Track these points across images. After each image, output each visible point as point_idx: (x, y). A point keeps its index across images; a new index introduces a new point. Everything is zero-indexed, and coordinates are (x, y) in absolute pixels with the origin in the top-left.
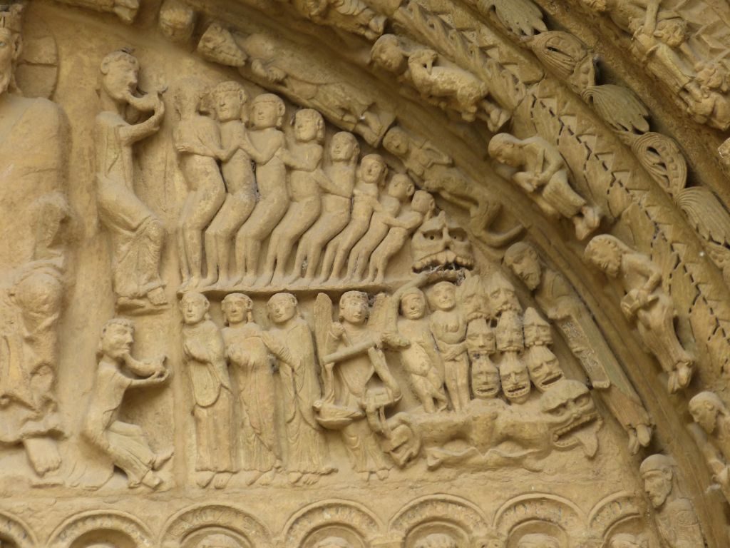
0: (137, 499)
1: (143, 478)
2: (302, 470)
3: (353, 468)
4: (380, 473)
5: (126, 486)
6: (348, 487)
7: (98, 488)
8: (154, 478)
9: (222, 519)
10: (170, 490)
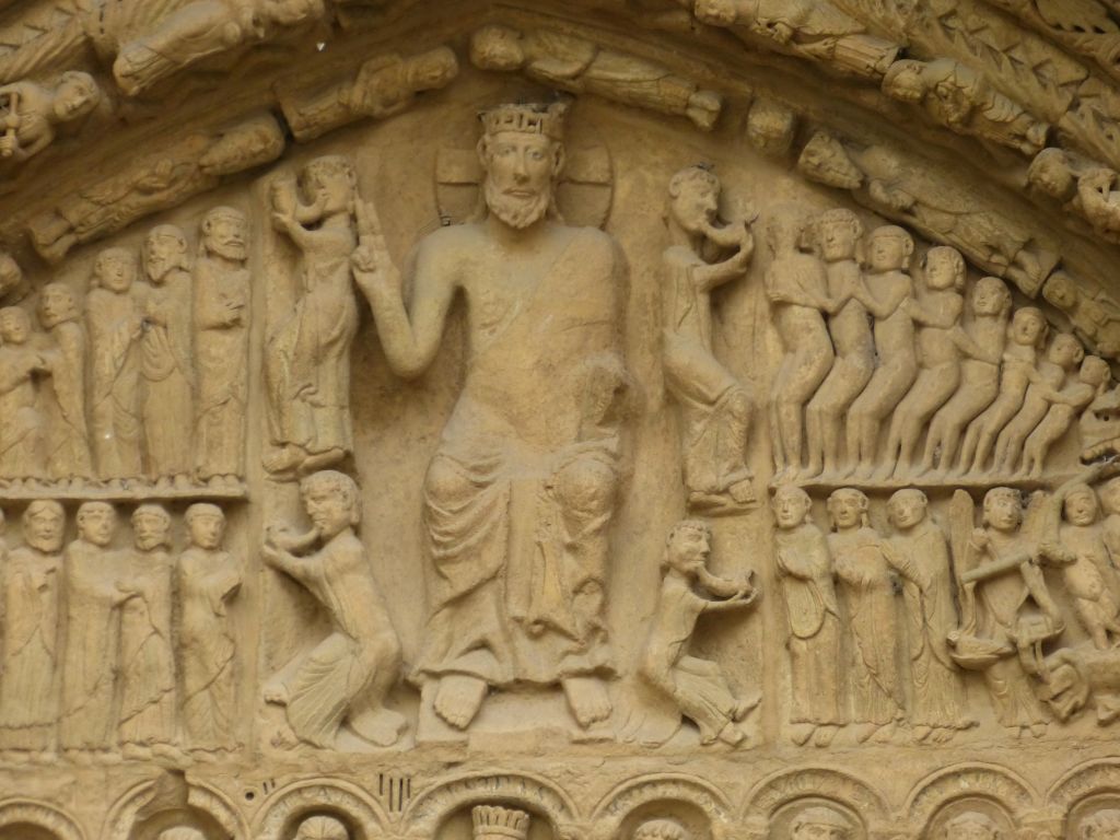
0: (712, 759)
1: (721, 731)
2: (932, 724)
3: (999, 722)
4: (1035, 728)
5: (698, 742)
6: (992, 746)
7: (660, 745)
8: (735, 732)
9: (825, 787)
10: (756, 747)
